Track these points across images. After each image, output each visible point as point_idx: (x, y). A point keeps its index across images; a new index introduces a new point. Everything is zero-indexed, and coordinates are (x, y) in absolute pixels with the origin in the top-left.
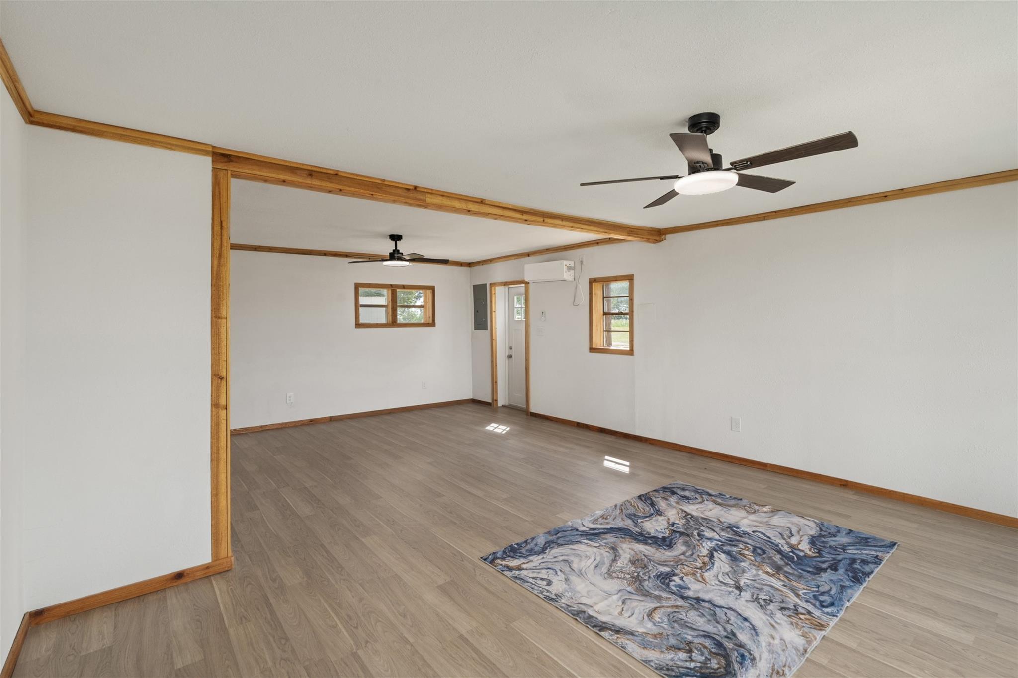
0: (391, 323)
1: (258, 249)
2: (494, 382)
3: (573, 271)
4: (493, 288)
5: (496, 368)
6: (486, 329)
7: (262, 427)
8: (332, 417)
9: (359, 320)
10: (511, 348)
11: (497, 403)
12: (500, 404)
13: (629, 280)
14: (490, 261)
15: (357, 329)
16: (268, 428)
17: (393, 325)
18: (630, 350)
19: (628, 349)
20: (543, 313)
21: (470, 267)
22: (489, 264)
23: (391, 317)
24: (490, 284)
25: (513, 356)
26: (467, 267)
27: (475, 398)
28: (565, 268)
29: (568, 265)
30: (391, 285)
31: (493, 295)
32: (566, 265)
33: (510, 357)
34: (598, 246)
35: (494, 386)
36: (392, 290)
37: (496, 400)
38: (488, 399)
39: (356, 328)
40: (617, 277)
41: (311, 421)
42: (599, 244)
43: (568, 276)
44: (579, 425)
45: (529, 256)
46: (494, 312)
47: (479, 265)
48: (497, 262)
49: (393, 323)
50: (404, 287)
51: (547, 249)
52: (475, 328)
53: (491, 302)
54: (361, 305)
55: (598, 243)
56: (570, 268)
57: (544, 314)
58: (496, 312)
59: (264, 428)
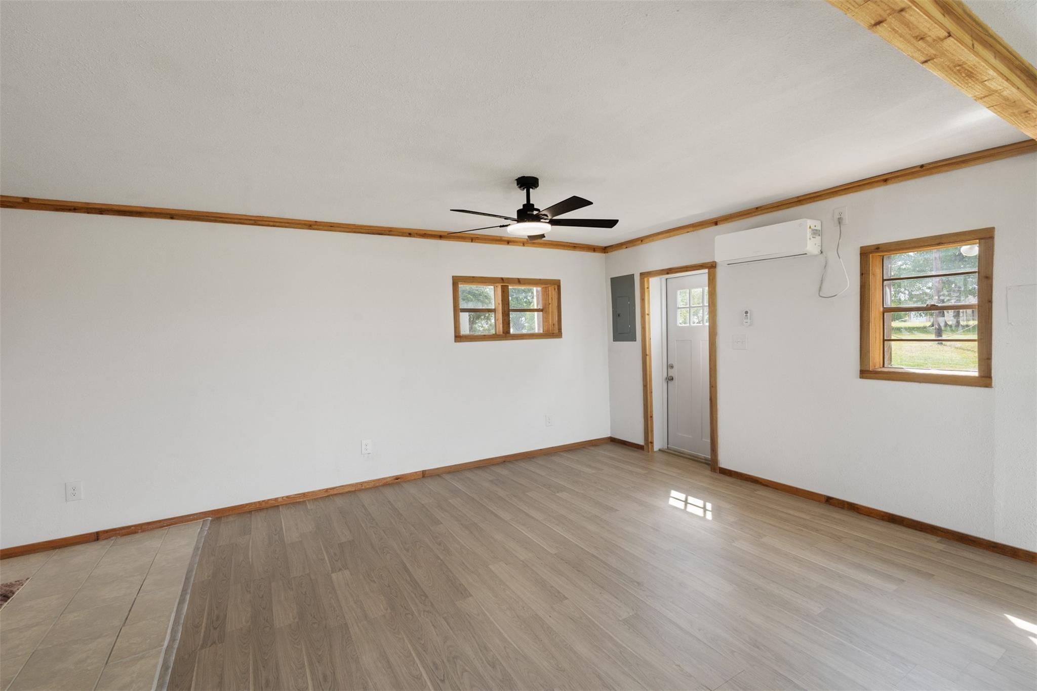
0: (502, 333)
1: (314, 227)
2: (649, 416)
3: (820, 237)
4: (646, 279)
5: (651, 396)
6: (633, 338)
7: (327, 490)
8: (425, 471)
9: (459, 332)
10: (672, 367)
11: (653, 446)
12: (656, 448)
13: (980, 239)
14: (641, 240)
15: (458, 344)
16: (335, 492)
17: (506, 337)
18: (981, 377)
19: (976, 374)
20: (746, 313)
21: (605, 253)
22: (638, 245)
23: (501, 326)
24: (641, 274)
25: (676, 379)
26: (602, 253)
27: (612, 436)
28: (809, 233)
29: (813, 227)
30: (502, 279)
31: (646, 290)
32: (810, 227)
33: (670, 379)
34: (887, 184)
35: (649, 422)
36: (502, 286)
37: (652, 443)
38: (640, 441)
39: (455, 342)
40: (941, 236)
41: (397, 478)
42: (888, 182)
43: (812, 246)
44: (829, 501)
45: (716, 224)
46: (648, 315)
47: (622, 249)
48: (653, 240)
49: (505, 334)
50: (519, 281)
51: (757, 208)
52: (614, 338)
53: (643, 299)
54: (461, 309)
55: (885, 181)
56: (815, 233)
57: (748, 314)
58: (651, 315)
59: (332, 492)
